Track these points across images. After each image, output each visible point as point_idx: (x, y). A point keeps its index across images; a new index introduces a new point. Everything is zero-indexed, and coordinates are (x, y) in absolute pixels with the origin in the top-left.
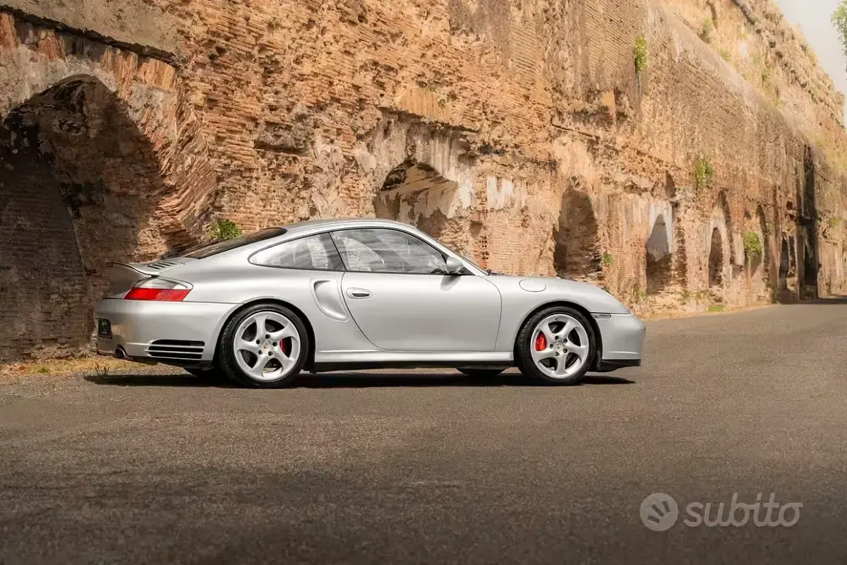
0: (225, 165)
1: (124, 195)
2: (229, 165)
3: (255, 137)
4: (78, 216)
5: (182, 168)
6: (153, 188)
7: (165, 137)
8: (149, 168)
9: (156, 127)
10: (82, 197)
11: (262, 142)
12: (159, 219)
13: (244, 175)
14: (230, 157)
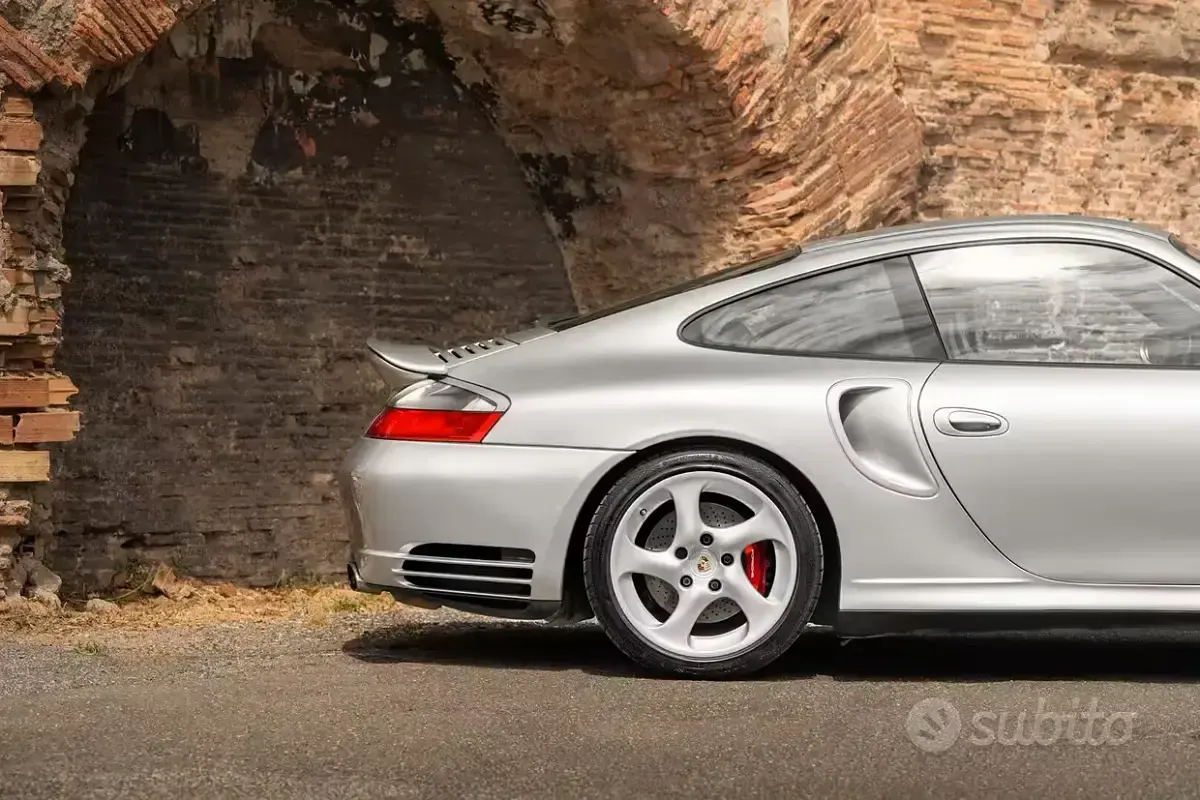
0: (952, 103)
1: (664, 181)
2: (964, 105)
3: (1054, 34)
4: (569, 232)
5: (810, 110)
6: (727, 161)
7: (750, 37)
8: (710, 112)
9: (721, 13)
10: (575, 188)
11: (1077, 47)
12: (747, 235)
13: (1014, 126)
14: (968, 84)
